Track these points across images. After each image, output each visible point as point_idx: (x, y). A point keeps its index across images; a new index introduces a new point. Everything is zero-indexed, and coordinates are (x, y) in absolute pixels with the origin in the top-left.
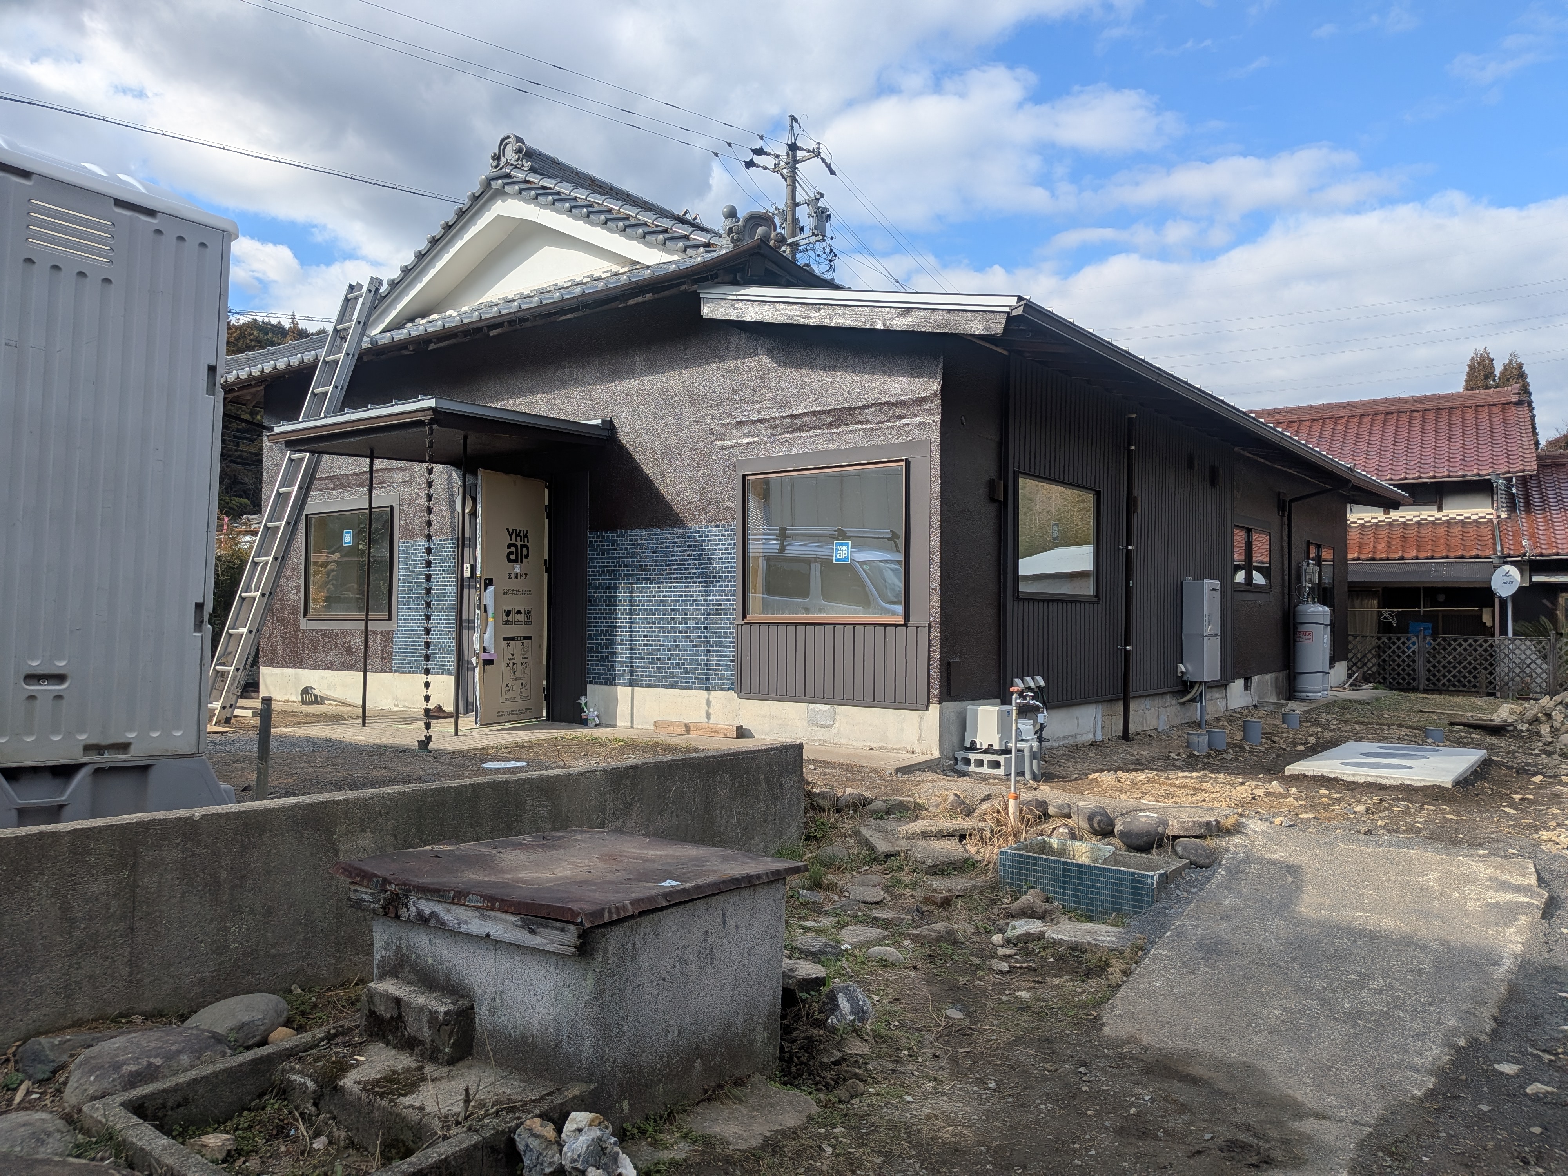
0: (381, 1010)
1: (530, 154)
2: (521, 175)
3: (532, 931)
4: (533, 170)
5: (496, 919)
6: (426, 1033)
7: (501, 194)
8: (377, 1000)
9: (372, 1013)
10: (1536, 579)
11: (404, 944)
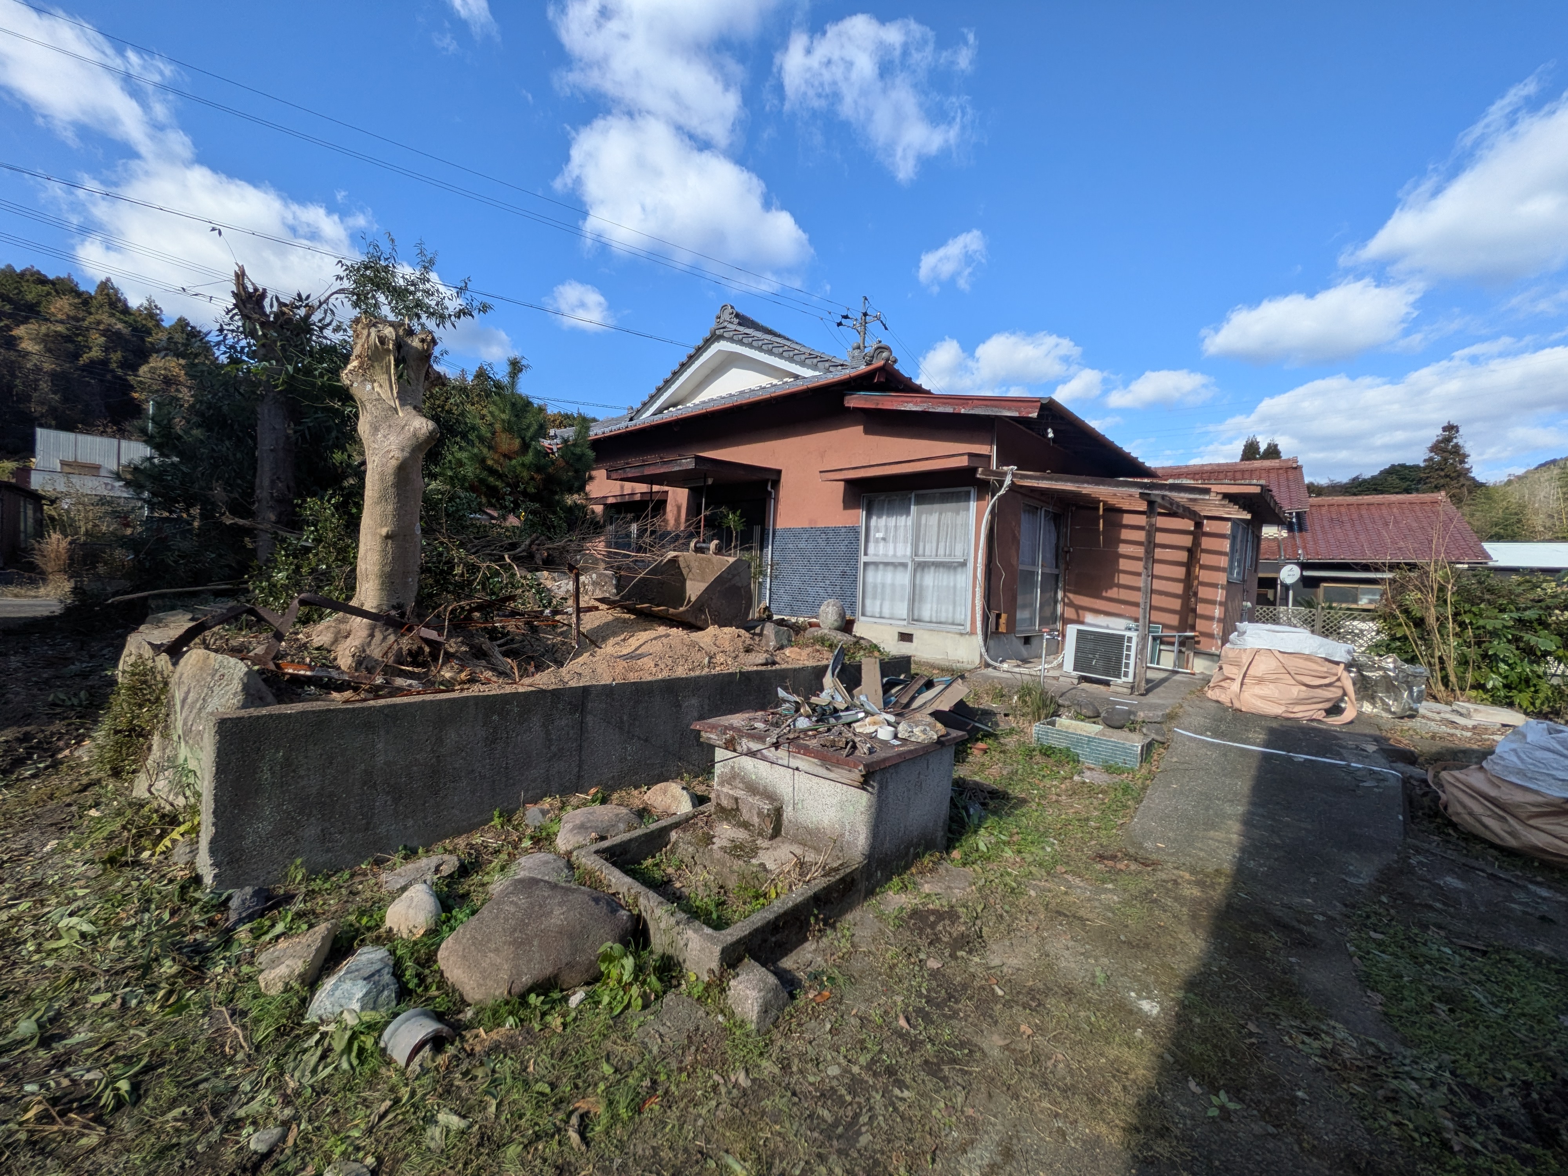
0: (725, 803)
1: (737, 316)
2: (734, 327)
3: (827, 769)
4: (740, 324)
5: (802, 759)
6: (756, 820)
7: (720, 337)
8: (722, 797)
9: (718, 804)
10: (1305, 573)
11: (736, 766)
